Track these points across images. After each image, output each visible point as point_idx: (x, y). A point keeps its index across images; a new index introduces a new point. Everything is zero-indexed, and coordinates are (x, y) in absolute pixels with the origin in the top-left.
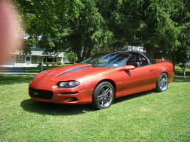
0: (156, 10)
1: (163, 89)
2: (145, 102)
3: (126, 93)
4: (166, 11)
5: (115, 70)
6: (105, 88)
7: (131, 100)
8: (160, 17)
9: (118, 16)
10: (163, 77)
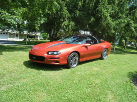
0: (101, 11)
1: (105, 58)
2: (96, 65)
3: (85, 59)
4: (107, 12)
5: (80, 46)
6: (74, 56)
7: (88, 64)
8: (104, 15)
9: (78, 13)
10: (105, 51)
